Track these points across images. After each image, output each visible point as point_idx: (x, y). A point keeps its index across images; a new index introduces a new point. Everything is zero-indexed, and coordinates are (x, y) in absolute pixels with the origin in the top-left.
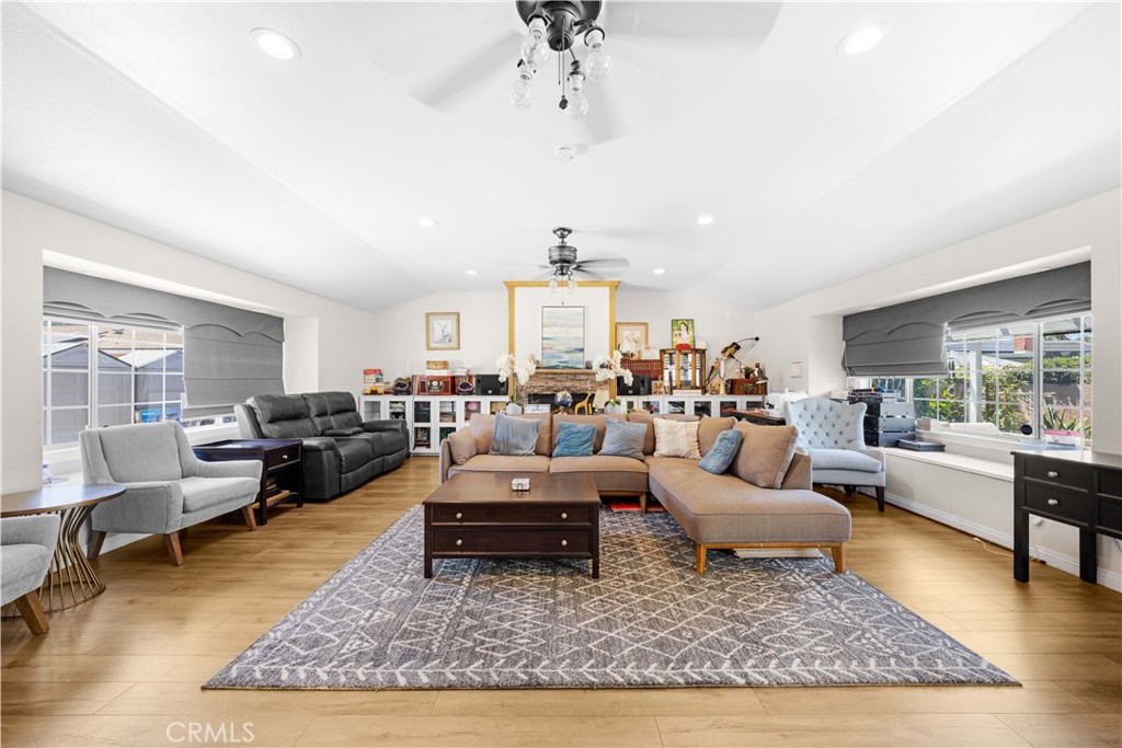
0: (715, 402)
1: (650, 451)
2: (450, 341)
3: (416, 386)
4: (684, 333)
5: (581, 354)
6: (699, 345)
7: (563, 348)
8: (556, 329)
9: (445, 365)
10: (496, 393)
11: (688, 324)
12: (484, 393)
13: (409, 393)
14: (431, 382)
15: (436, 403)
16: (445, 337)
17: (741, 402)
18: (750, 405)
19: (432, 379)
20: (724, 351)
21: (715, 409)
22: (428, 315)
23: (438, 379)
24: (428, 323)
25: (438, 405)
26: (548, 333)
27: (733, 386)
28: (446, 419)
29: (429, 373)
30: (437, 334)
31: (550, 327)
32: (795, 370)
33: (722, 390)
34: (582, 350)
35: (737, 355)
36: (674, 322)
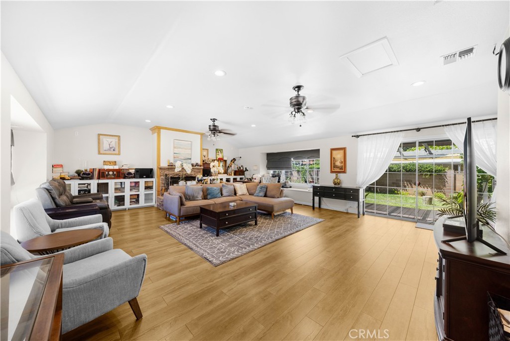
0: (232, 177)
1: (235, 194)
2: (114, 150)
3: (96, 174)
4: (220, 154)
5: (190, 161)
6: (225, 159)
7: (182, 158)
8: (180, 150)
9: (115, 163)
10: (148, 177)
11: (221, 151)
12: (141, 177)
13: (91, 178)
14: (108, 172)
15: (112, 183)
16: (111, 148)
17: (238, 178)
18: (241, 179)
19: (109, 170)
20: (232, 161)
21: (232, 180)
22: (99, 135)
23: (113, 170)
24: (99, 139)
25: (114, 184)
26: (176, 151)
27: (236, 173)
28: (117, 191)
29: (106, 167)
30: (106, 146)
31: (177, 148)
32: (255, 168)
33: (233, 174)
34: (190, 159)
35: (235, 162)
36: (217, 150)
